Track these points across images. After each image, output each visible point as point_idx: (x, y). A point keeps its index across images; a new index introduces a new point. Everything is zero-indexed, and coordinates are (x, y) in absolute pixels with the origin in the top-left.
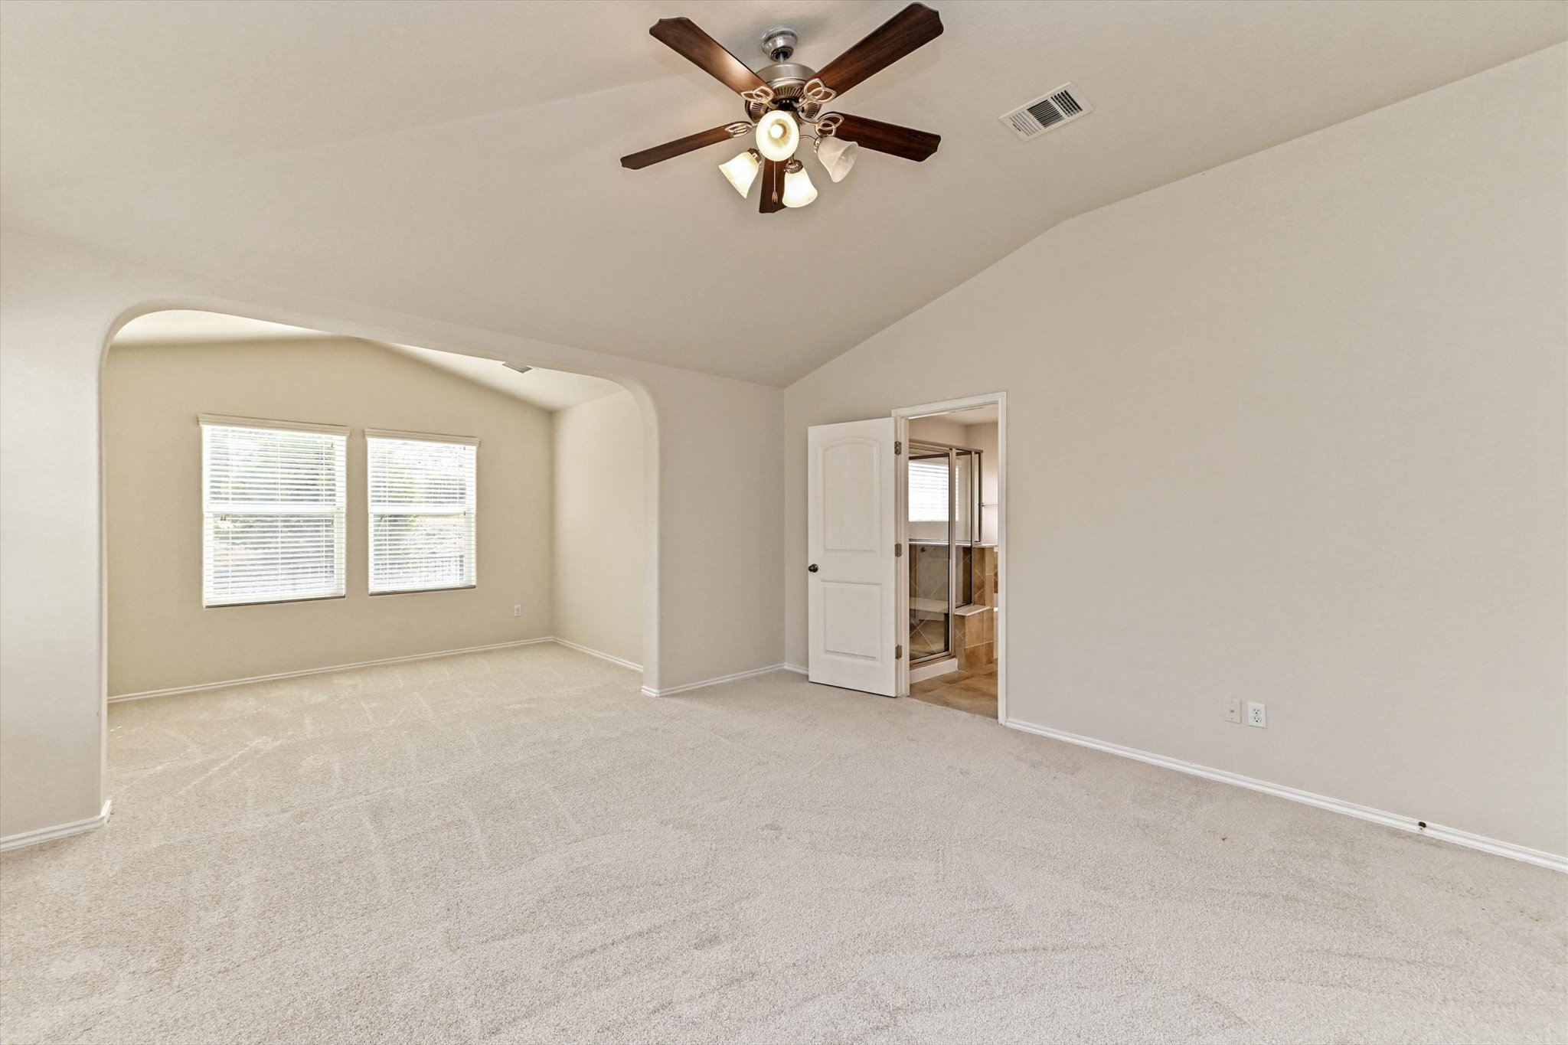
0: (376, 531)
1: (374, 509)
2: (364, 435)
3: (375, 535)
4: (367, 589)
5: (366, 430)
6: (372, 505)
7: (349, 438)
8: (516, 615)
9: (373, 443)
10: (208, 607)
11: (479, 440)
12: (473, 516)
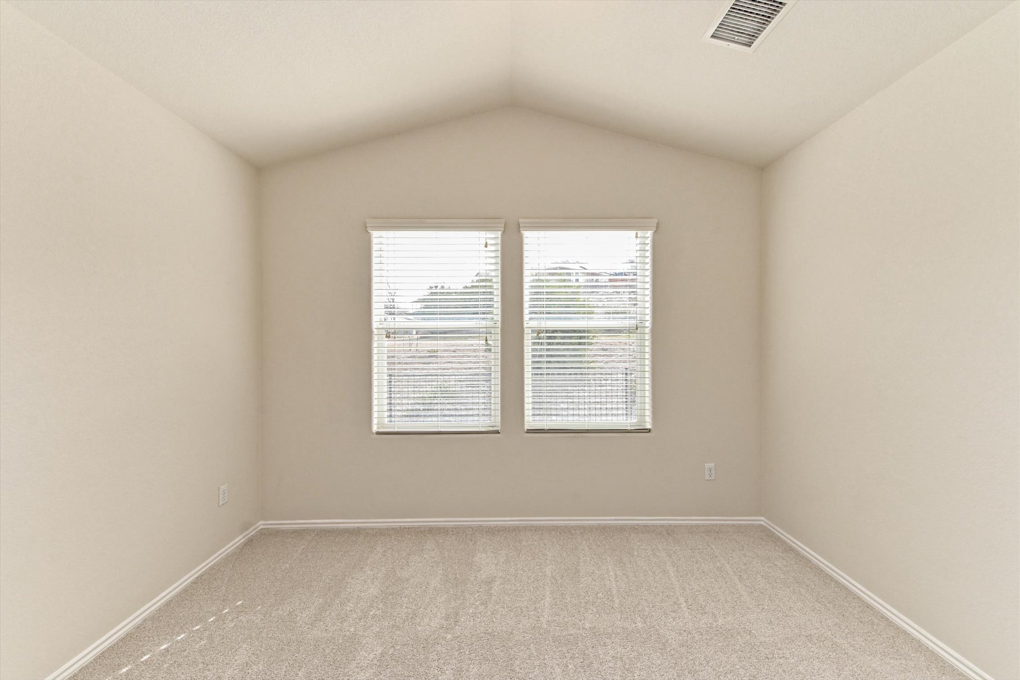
0: (533, 350)
1: (530, 322)
2: (518, 227)
3: (534, 356)
4: (523, 424)
5: (520, 220)
6: (531, 319)
7: (502, 235)
8: (707, 478)
9: (531, 238)
10: (378, 433)
11: (656, 221)
12: (647, 330)
